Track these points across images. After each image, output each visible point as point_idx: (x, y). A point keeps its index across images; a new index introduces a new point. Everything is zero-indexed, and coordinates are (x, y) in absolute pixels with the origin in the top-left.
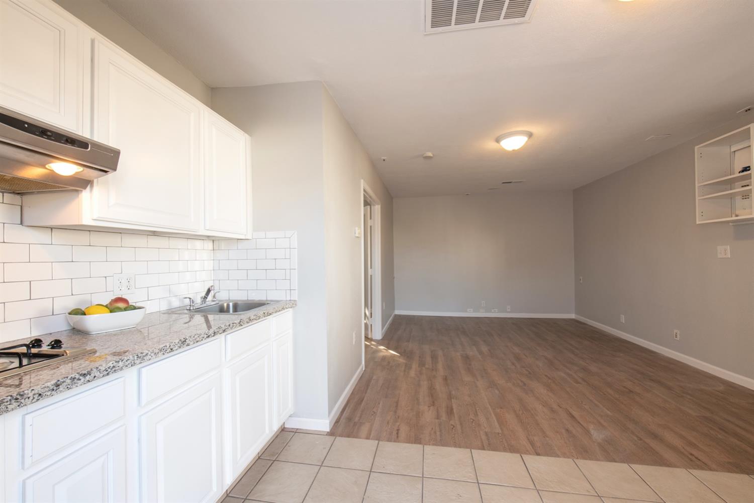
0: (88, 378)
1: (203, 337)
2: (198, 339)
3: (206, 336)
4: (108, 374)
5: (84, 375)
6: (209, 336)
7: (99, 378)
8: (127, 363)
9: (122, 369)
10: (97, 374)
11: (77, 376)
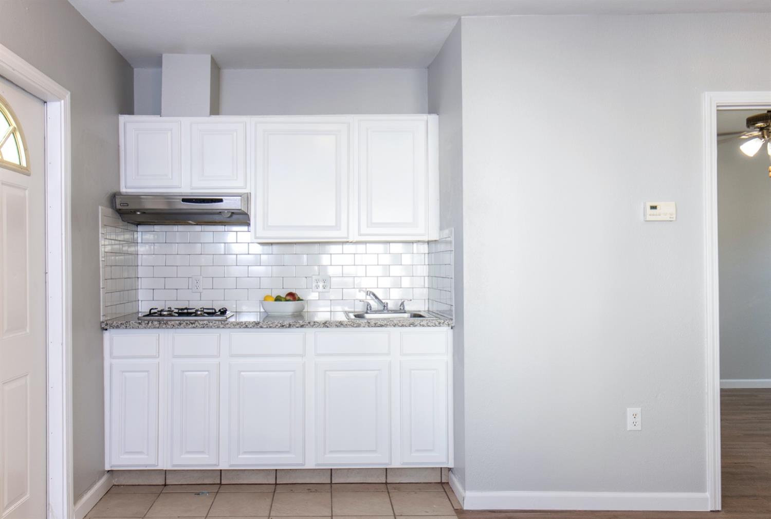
0: (193, 325)
1: (277, 325)
2: (271, 325)
3: (279, 325)
4: (204, 327)
5: (192, 323)
6: (283, 326)
7: (199, 328)
8: (215, 325)
9: (211, 327)
10: (198, 325)
11: (189, 323)
